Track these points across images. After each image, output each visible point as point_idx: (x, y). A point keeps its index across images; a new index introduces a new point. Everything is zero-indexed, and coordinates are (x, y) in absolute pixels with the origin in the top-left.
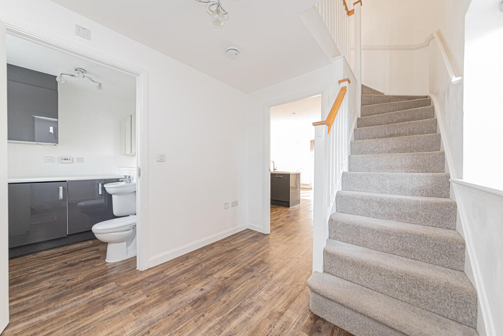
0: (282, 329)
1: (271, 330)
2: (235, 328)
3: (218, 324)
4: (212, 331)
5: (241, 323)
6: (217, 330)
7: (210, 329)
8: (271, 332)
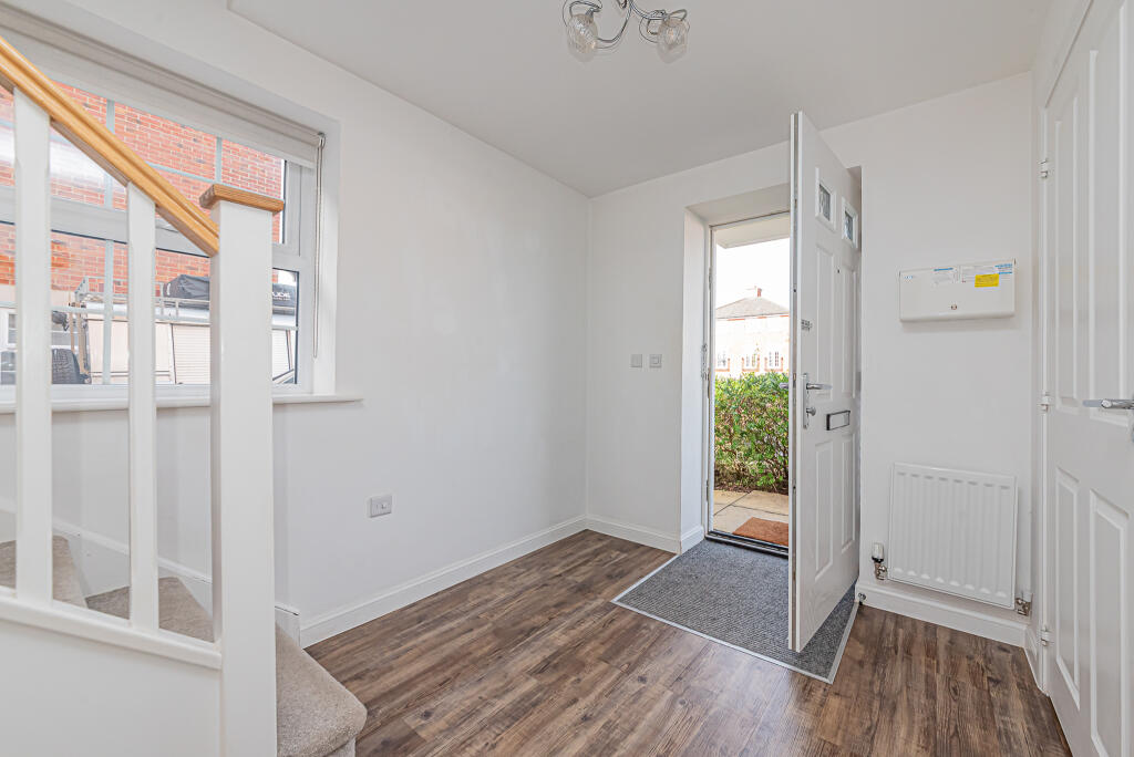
0: (468, 742)
1: (495, 739)
2: (576, 736)
3: (617, 742)
4: (626, 726)
5: (562, 748)
6: (616, 728)
7: (632, 730)
8: (499, 735)
